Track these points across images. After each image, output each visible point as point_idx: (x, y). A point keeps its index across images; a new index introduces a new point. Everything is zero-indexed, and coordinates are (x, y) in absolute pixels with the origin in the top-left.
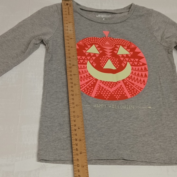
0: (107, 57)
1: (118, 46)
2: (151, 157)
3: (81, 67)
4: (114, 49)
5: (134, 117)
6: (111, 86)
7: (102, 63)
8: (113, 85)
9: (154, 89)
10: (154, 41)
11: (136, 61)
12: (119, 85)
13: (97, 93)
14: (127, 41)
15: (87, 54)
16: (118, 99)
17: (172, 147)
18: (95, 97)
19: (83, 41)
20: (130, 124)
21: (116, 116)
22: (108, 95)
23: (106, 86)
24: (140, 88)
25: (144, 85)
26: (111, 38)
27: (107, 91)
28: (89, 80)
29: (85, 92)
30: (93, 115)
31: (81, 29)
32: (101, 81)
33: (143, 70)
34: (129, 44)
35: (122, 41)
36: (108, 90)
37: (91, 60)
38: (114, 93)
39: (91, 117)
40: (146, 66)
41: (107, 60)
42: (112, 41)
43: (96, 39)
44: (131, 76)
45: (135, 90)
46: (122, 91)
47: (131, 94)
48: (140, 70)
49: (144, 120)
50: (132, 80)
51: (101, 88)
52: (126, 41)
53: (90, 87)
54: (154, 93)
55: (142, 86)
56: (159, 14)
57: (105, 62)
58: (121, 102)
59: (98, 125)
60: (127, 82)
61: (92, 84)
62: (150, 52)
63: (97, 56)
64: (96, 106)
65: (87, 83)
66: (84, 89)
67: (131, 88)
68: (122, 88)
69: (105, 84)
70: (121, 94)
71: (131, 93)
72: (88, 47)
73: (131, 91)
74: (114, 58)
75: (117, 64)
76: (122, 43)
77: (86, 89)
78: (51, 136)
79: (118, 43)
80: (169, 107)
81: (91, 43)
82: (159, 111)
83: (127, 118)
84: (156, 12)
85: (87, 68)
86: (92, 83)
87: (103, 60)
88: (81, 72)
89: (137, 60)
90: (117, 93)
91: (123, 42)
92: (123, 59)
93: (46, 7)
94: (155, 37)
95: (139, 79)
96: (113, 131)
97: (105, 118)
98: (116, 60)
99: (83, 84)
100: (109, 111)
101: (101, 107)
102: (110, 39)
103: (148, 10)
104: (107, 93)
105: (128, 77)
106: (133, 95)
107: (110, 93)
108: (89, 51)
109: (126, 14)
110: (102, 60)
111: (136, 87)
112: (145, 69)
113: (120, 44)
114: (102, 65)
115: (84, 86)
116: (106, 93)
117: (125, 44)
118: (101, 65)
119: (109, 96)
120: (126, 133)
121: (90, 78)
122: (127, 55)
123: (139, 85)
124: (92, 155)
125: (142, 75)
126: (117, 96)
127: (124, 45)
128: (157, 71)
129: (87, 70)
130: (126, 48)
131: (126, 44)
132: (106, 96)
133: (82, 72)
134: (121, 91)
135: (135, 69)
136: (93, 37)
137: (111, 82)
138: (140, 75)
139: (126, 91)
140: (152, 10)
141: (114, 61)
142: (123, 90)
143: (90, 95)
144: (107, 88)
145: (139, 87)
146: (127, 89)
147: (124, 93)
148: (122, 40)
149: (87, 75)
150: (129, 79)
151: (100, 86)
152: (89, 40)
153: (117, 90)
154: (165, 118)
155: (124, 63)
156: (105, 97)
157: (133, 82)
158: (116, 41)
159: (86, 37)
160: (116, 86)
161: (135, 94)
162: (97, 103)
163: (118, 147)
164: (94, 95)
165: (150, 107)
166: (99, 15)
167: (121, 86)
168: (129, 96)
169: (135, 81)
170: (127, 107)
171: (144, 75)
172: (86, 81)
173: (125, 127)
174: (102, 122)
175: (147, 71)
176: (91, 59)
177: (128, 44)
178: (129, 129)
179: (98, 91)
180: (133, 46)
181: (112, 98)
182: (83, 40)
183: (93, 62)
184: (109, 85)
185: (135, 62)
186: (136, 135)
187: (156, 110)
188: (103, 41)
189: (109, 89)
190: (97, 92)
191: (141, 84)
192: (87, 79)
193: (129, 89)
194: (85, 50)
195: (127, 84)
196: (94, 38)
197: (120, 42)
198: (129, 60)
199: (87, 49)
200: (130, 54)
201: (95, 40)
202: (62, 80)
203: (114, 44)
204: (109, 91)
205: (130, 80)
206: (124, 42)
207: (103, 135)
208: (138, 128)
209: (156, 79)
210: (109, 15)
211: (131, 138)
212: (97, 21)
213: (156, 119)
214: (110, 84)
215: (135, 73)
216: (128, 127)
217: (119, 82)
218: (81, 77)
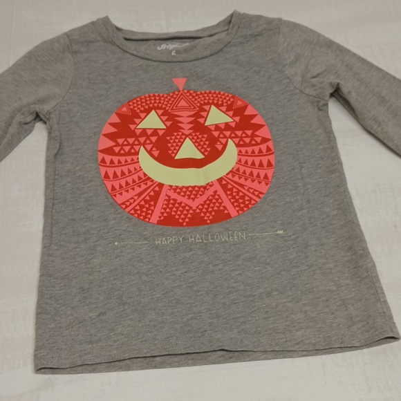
0: (183, 134)
1: (206, 107)
2: (284, 340)
3: (126, 161)
4: (197, 115)
5: (245, 256)
6: (192, 196)
7: (172, 148)
8: (197, 192)
9: (288, 192)
10: (287, 86)
11: (247, 136)
12: (210, 192)
13: (162, 213)
14: (226, 94)
15: (138, 132)
16: (208, 222)
17: (333, 314)
18: (159, 222)
19: (130, 105)
20: (238, 272)
21: (206, 259)
22: (186, 215)
23: (182, 196)
24: (256, 193)
25: (267, 184)
26: (192, 92)
27: (184, 207)
28: (144, 187)
29: (136, 215)
30: (154, 262)
31: (124, 80)
32: (171, 186)
33: (265, 153)
34: (232, 100)
35: (215, 95)
36: (186, 205)
37: (148, 144)
38: (201, 210)
39: (151, 266)
40: (270, 144)
41: (182, 140)
43: (158, 98)
44: (238, 170)
45: (247, 198)
46: (217, 204)
47: (237, 209)
48: (256, 154)
49: (268, 261)
50: (240, 178)
51: (172, 202)
52: (224, 95)
53: (146, 202)
54: (288, 200)
55: (263, 188)
56: (295, 27)
57: (179, 144)
58: (216, 228)
59: (166, 282)
60: (228, 183)
61: (150, 196)
62: (277, 112)
63: (161, 133)
64: (162, 241)
65: (139, 195)
66: (133, 208)
67: (238, 195)
68: (216, 197)
69: (179, 193)
70: (215, 211)
71: (239, 206)
72: (140, 117)
73: (237, 201)
74: (198, 134)
75: (205, 146)
76: (216, 99)
77: (138, 208)
78: (63, 316)
79: (206, 101)
80: (324, 227)
81: (147, 107)
82: (300, 239)
83: (229, 261)
84: (289, 23)
85: (138, 162)
86: (152, 193)
87: (174, 142)
88: (126, 172)
89: (249, 132)
90: (207, 209)
91: (217, 97)
92: (219, 134)
93: (45, 42)
94: (288, 78)
95: (255, 174)
96: (199, 291)
97: (182, 267)
98: (203, 137)
99: (132, 198)
100: (191, 250)
101: (171, 242)
102: (188, 94)
103: (270, 21)
104: (185, 212)
105: (231, 171)
106: (242, 209)
107: (191, 211)
108: (143, 125)
109: (223, 35)
110: (172, 141)
111: (248, 191)
112: (268, 149)
113: (211, 101)
114: (173, 153)
115: (135, 201)
116: (182, 212)
117: (222, 101)
118: (170, 152)
119: (188, 218)
120: (229, 293)
121: (146, 184)
122: (227, 124)
123: (255, 185)
124: (153, 347)
125: (261, 165)
126: (208, 214)
127: (220, 103)
128: (295, 153)
129: (140, 167)
130: (224, 108)
131: (225, 101)
133: (130, 171)
134: (214, 203)
135: (247, 152)
136: (152, 95)
137: (193, 187)
138: (257, 164)
139: (227, 202)
140: (280, 20)
141: (199, 140)
142: (220, 201)
143: (147, 220)
144: (185, 200)
145: (255, 190)
146: (230, 197)
147: (222, 208)
148: (215, 93)
149: (140, 178)
150: (233, 176)
151: (169, 197)
152: (142, 102)
153: (208, 202)
154: (315, 251)
155: (220, 142)
156: (180, 221)
157: (242, 181)
159: (135, 96)
160: (204, 194)
161: (247, 206)
162: (163, 235)
163: (211, 324)
164: (155, 218)
165: (281, 232)
167: (215, 192)
168: (233, 212)
169: (246, 179)
170: (229, 237)
171: (265, 164)
172: (138, 190)
173: (226, 280)
174: (174, 274)
175: (273, 153)
176: (148, 142)
177: (229, 100)
178: (235, 285)
179: (165, 209)
180: (239, 103)
181: (196, 220)
182: (128, 102)
183: (152, 149)
184: (188, 193)
185: (245, 137)
186: (250, 296)
187: (294, 236)
188: (172, 99)
189: (190, 202)
190: (163, 211)
191: (260, 183)
192: (140, 186)
193: (234, 197)
194: (135, 123)
195: (230, 186)
196: (154, 96)
197: (212, 98)
198: (233, 135)
199: (137, 121)
200: (234, 121)
201: (155, 99)
202: (84, 194)
203: (198, 104)
204: (189, 206)
205: (236, 178)
206: (221, 97)
207: (177, 302)
208: (256, 280)
209: (293, 169)
210: (185, 43)
211: (241, 304)
212: (158, 59)
213: (294, 255)
214: (191, 192)
215: (246, 162)
216: (232, 280)
217: (211, 185)
218: (127, 184)
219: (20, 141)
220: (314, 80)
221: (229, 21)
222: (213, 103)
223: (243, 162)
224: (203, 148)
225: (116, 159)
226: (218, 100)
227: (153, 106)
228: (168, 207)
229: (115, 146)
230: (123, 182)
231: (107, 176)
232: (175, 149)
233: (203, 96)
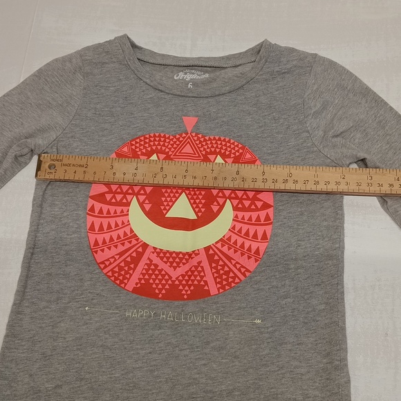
0: (180, 188)
1: (212, 157)
3: (115, 212)
5: (214, 344)
6: (175, 264)
7: (165, 203)
9: (277, 273)
10: (305, 141)
11: (248, 198)
12: (194, 262)
13: (140, 279)
14: (236, 144)
16: (185, 297)
19: (132, 145)
20: (203, 362)
21: (173, 341)
22: (164, 285)
23: (164, 262)
24: (243, 270)
25: (256, 261)
26: (200, 136)
27: (163, 276)
28: (127, 245)
30: (121, 336)
31: (132, 114)
32: (155, 248)
33: (262, 222)
34: (241, 151)
35: (224, 143)
36: (167, 273)
37: (142, 194)
38: (180, 281)
39: (116, 340)
40: (270, 211)
42: (201, 142)
43: (162, 139)
44: (229, 239)
45: (231, 275)
46: (198, 278)
47: (219, 286)
48: (253, 222)
49: (238, 353)
50: (229, 249)
51: (153, 267)
52: (233, 143)
54: (275, 283)
56: (332, 64)
57: (174, 199)
58: (191, 306)
59: (129, 361)
60: (216, 253)
61: (132, 258)
64: (132, 313)
65: (121, 254)
66: (112, 270)
67: (223, 269)
68: (200, 269)
69: (162, 258)
70: (195, 285)
73: (220, 276)
75: (200, 206)
76: (224, 148)
77: (116, 269)
78: (20, 383)
80: (306, 323)
81: (149, 149)
82: (277, 333)
83: (197, 347)
84: (324, 59)
85: (128, 214)
86: (134, 255)
88: (113, 226)
89: (251, 194)
90: (187, 281)
91: (225, 145)
94: (308, 132)
95: (247, 246)
96: (159, 377)
97: (147, 345)
99: (113, 257)
100: (160, 328)
101: (142, 316)
102: (196, 138)
103: (302, 56)
104: (164, 282)
105: (221, 240)
106: (223, 287)
107: (170, 282)
109: (247, 68)
110: (166, 195)
111: (235, 266)
112: (267, 218)
113: (218, 150)
114: (165, 209)
115: (115, 260)
116: (160, 281)
117: (230, 151)
118: (162, 208)
119: (166, 289)
120: (190, 384)
121: (130, 242)
123: (243, 261)
126: (187, 288)
127: (227, 153)
128: (295, 226)
129: (129, 221)
130: (230, 160)
131: (233, 151)
132: (159, 289)
133: (117, 225)
134: (195, 276)
135: (243, 218)
136: (157, 135)
137: (178, 254)
138: (251, 234)
141: (195, 197)
142: (202, 274)
143: (123, 285)
144: (166, 267)
145: (243, 267)
146: (214, 270)
147: (202, 283)
148: (224, 140)
149: (125, 234)
150: (223, 246)
151: (151, 261)
152: (145, 143)
153: (190, 273)
154: (290, 350)
155: (218, 202)
156: (157, 291)
157: (231, 253)
158: (209, 142)
159: (140, 134)
160: (187, 262)
162: (135, 307)
165: (259, 321)
166: (180, 74)
167: (200, 263)
168: (213, 289)
169: (235, 251)
170: (202, 319)
171: (260, 236)
172: (121, 248)
173: (189, 369)
174: (138, 353)
175: (271, 223)
176: (142, 192)
177: (238, 151)
179: (144, 275)
180: (248, 155)
181: (173, 294)
182: (131, 141)
183: (144, 201)
184: (171, 260)
185: (245, 199)
186: (211, 391)
187: (271, 329)
188: (178, 143)
190: (141, 277)
191: (249, 258)
192: (123, 244)
193: (218, 272)
195: (216, 257)
196: (160, 136)
197: (220, 146)
198: (233, 195)
202: (66, 245)
203: (204, 153)
204: (169, 276)
205: (225, 249)
206: (230, 147)
207: (134, 386)
208: (220, 374)
209: (288, 246)
210: (205, 72)
212: (172, 92)
213: (267, 351)
214: (174, 258)
215: (240, 231)
216: (195, 370)
218: (111, 239)
219: (14, 174)
220: (336, 139)
221: (257, 50)
222: (220, 153)
223: (237, 229)
224: (197, 207)
225: (105, 208)
226: (226, 150)
227: (157, 148)
228: (147, 273)
229: (107, 193)
230: (107, 237)
231: (92, 228)
232: (168, 205)
233: (211, 143)
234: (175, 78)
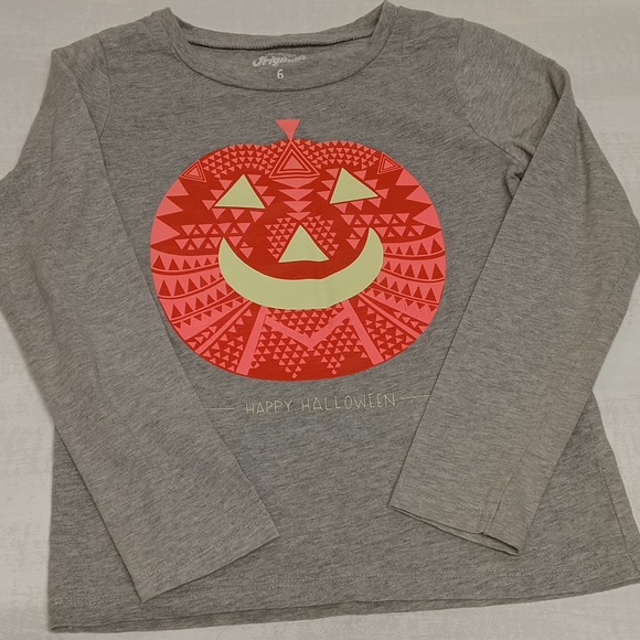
0: (293, 220)
1: (333, 172)
2: (457, 581)
3: (197, 264)
4: (317, 186)
5: (393, 435)
6: (308, 328)
7: (275, 245)
8: (316, 320)
11: (400, 223)
12: (337, 321)
13: (257, 357)
14: (366, 149)
15: (217, 214)
16: (334, 372)
17: (538, 535)
18: (253, 374)
19: (204, 165)
20: (382, 463)
21: (329, 439)
22: (297, 360)
23: (291, 327)
24: (414, 324)
25: (432, 308)
26: (308, 143)
27: (293, 347)
28: (226, 310)
29: (214, 360)
30: (243, 443)
31: (194, 122)
32: (272, 310)
33: (429, 254)
34: (375, 159)
35: (347, 150)
36: (298, 343)
37: (235, 235)
38: (322, 351)
40: (438, 237)
41: (291, 231)
42: (311, 152)
43: (251, 153)
44: (385, 282)
45: (398, 333)
46: (348, 343)
47: (382, 350)
48: (416, 255)
50: (387, 297)
51: (273, 337)
52: (362, 149)
53: (231, 336)
55: (425, 315)
57: (287, 237)
58: (347, 384)
59: (263, 478)
61: (237, 327)
62: (452, 181)
63: (256, 216)
64: (256, 408)
65: (219, 324)
66: (209, 348)
67: (384, 327)
68: (348, 330)
69: (285, 323)
70: (345, 354)
72: (221, 188)
73: (382, 337)
74: (318, 218)
75: (331, 241)
76: (349, 157)
77: (216, 347)
78: (91, 536)
79: (332, 161)
81: (232, 169)
83: (368, 443)
84: (475, 26)
85: (218, 266)
86: (240, 322)
87: (279, 233)
88: (198, 284)
89: (404, 217)
90: (332, 350)
91: (350, 153)
94: (470, 125)
95: (413, 291)
96: (317, 494)
97: (289, 451)
100: (304, 423)
101: (272, 410)
102: (302, 147)
103: (444, 24)
104: (295, 356)
105: (372, 285)
106: (390, 352)
107: (305, 355)
109: (361, 46)
110: (274, 232)
111: (401, 319)
112: (436, 247)
113: (340, 161)
114: (276, 252)
115: (212, 334)
116: (290, 354)
117: (359, 161)
118: (271, 251)
119: (301, 366)
120: (367, 499)
121: (230, 305)
123: (413, 310)
124: (241, 595)
125: (423, 274)
126: (333, 360)
127: (355, 164)
129: (221, 275)
130: (362, 174)
131: (363, 160)
132: (290, 367)
133: (203, 282)
134: (344, 341)
135: (399, 251)
136: (241, 146)
137: (310, 313)
138: (416, 272)
140: (461, 21)
141: (319, 230)
142: (353, 336)
143: (232, 368)
144: (295, 335)
145: (413, 319)
146: (370, 330)
147: (356, 350)
148: (347, 146)
149: (220, 295)
150: (376, 294)
151: (269, 328)
152: (225, 160)
153: (333, 338)
155: (355, 234)
156: (288, 370)
157: (391, 302)
158: (324, 151)
159: (213, 147)
160: (327, 323)
161: (398, 346)
162: (259, 399)
163: (335, 553)
164: (245, 366)
166: (261, 59)
167: (347, 321)
169: (397, 300)
170: (367, 402)
171: (430, 273)
172: (217, 316)
173: (362, 475)
174: (276, 465)
175: (443, 254)
176: (234, 231)
177: (371, 159)
178: (377, 484)
179: (262, 349)
180: (388, 165)
181: (314, 370)
182: (201, 160)
183: (241, 243)
184: (300, 323)
185: (396, 225)
188: (275, 156)
189: (303, 339)
190: (258, 352)
191: (420, 306)
192: (220, 309)
193: (377, 331)
194: (211, 197)
195: (370, 312)
196: (245, 148)
197: (341, 156)
198: (377, 221)
199: (216, 193)
200: (380, 196)
201: (246, 155)
203: (319, 166)
204: (302, 345)
205: (381, 298)
206: (357, 154)
207: (280, 513)
210: (301, 53)
211: (386, 518)
212: (252, 87)
214: (305, 320)
215: (398, 269)
216: (372, 477)
217: (338, 308)
218: (199, 304)
221: (374, 19)
222: (344, 165)
223: (393, 268)
224: (326, 243)
225: (180, 260)
226: (352, 159)
227: (244, 166)
228: (266, 346)
229: (178, 238)
230: (192, 302)
231: (164, 291)
232: (279, 246)
233: (328, 152)
234: (255, 65)
